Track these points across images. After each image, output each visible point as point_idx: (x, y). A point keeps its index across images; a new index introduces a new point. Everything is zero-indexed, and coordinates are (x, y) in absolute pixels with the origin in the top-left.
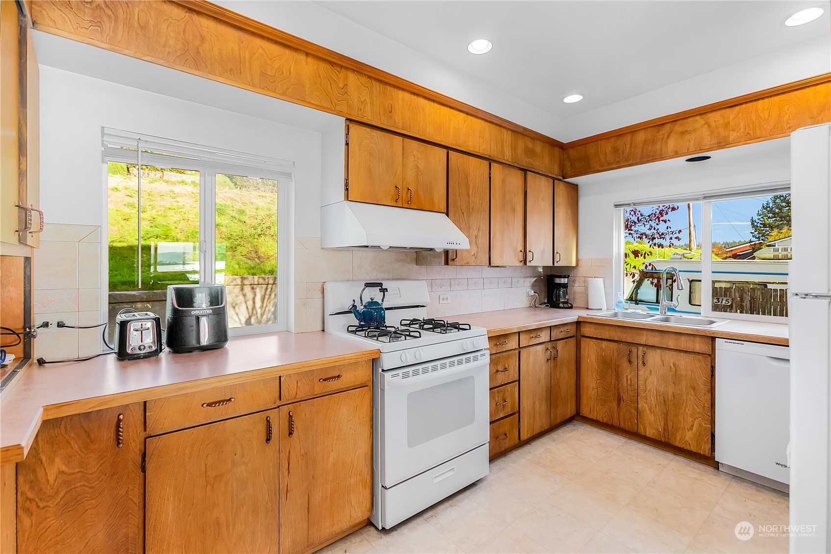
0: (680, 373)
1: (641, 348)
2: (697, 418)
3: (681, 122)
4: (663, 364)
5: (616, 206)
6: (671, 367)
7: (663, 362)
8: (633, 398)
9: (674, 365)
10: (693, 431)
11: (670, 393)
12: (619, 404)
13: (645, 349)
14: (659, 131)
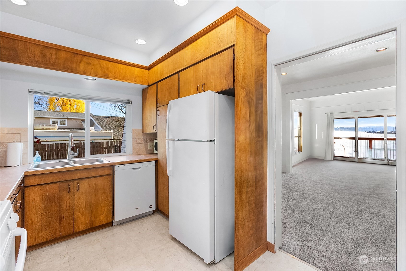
0: (98, 188)
1: (76, 182)
2: (106, 207)
3: (87, 57)
4: (89, 186)
5: (30, 92)
6: (93, 186)
7: (89, 185)
8: (71, 213)
9: (95, 184)
10: (104, 214)
11: (93, 200)
12: (60, 223)
13: (78, 181)
14: (74, 57)
